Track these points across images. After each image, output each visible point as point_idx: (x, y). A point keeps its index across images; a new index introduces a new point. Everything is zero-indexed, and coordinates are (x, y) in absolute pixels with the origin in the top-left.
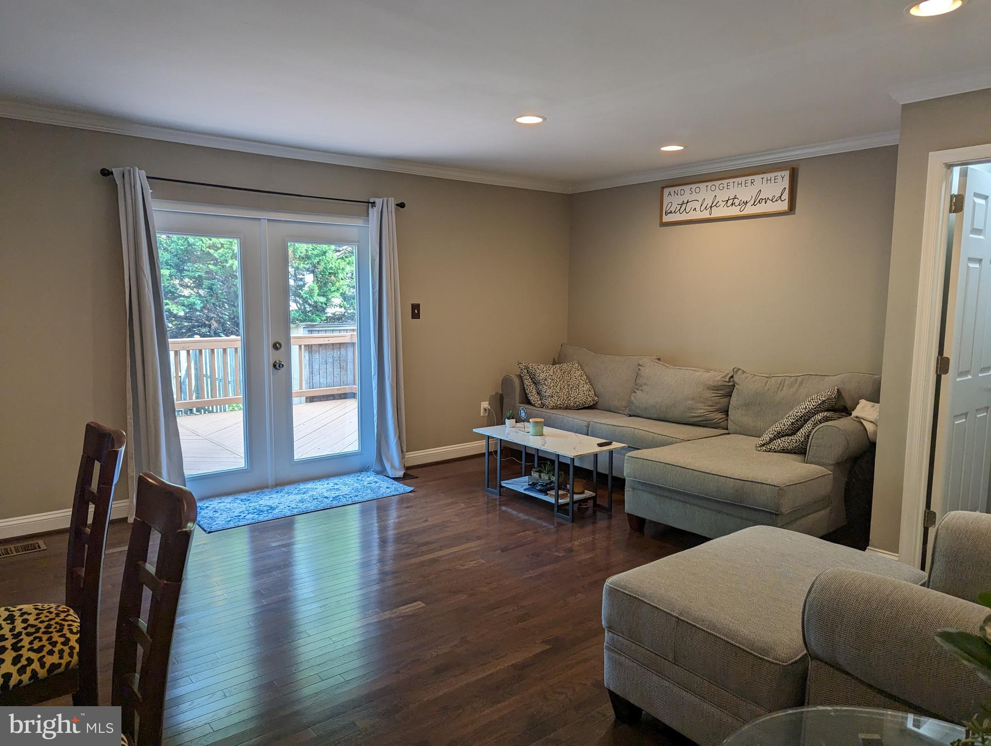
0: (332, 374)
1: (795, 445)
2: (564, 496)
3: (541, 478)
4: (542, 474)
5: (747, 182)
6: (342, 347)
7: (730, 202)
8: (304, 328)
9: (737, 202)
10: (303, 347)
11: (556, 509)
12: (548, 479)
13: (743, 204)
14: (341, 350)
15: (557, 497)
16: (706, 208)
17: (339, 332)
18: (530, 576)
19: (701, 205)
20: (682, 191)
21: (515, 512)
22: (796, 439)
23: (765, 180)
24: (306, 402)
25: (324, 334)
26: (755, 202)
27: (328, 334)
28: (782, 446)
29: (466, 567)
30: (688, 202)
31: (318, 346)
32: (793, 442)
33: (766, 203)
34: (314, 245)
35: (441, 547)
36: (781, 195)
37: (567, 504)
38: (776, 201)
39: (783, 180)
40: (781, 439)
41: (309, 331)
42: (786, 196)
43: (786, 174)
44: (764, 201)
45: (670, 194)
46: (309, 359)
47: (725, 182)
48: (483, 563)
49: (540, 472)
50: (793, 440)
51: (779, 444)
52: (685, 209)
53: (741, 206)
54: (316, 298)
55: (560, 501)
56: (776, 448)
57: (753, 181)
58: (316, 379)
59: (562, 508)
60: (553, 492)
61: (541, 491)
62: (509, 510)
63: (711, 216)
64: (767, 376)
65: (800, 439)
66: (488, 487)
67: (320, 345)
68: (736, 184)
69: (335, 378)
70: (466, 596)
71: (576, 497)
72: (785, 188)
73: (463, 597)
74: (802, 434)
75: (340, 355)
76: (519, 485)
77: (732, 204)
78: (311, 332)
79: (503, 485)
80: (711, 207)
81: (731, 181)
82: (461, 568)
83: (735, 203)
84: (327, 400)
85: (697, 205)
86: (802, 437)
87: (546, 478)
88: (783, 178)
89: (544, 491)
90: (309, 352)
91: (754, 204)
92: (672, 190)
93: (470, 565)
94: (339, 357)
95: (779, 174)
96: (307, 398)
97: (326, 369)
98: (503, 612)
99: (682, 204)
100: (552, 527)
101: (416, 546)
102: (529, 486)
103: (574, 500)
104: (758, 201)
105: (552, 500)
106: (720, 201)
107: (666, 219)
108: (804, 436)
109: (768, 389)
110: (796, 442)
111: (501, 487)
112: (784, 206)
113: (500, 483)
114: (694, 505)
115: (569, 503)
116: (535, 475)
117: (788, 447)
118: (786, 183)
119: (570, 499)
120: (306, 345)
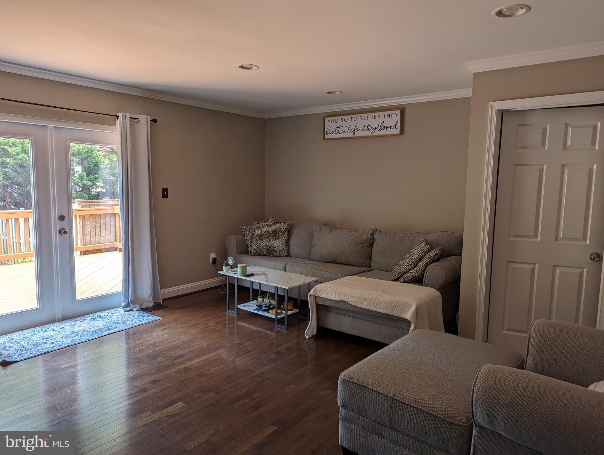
0: (100, 235)
1: (419, 273)
2: (281, 313)
3: (264, 302)
4: (265, 299)
5: (375, 116)
6: (107, 216)
7: (366, 128)
8: (78, 203)
9: (370, 128)
10: (78, 217)
11: (276, 322)
12: (269, 302)
13: (373, 129)
14: (106, 218)
15: (277, 314)
16: (351, 131)
17: (104, 206)
18: (256, 374)
19: (348, 129)
20: (337, 120)
21: (247, 326)
22: (419, 269)
23: (386, 115)
24: (81, 255)
25: (94, 208)
26: (380, 128)
27: (96, 208)
28: (412, 276)
29: (210, 372)
30: (340, 127)
31: (89, 216)
32: (418, 271)
33: (387, 129)
34: (84, 146)
35: (191, 358)
36: (396, 125)
37: (283, 318)
38: (393, 128)
39: (396, 116)
40: (410, 271)
41: (82, 205)
42: (398, 125)
43: (399, 112)
44: (386, 128)
45: (329, 121)
46: (83, 225)
47: (363, 115)
48: (223, 368)
49: (263, 298)
50: (418, 270)
51: (410, 275)
52: (339, 131)
53: (372, 130)
54: (85, 182)
55: (278, 317)
56: (409, 278)
57: (379, 116)
58: (88, 239)
59: (281, 321)
60: (273, 311)
61: (265, 310)
62: (244, 324)
63: (355, 136)
64: (394, 233)
65: (422, 268)
66: (229, 309)
67: (91, 215)
68: (369, 117)
69: (102, 237)
70: (214, 395)
71: (289, 313)
72: (398, 121)
73: (212, 395)
74: (422, 265)
75: (105, 221)
76: (250, 307)
77: (367, 129)
78: (84, 206)
79: (239, 307)
80: (354, 130)
81: (366, 115)
82: (208, 373)
83: (368, 128)
84: (96, 253)
85: (346, 129)
86: (423, 267)
87: (268, 301)
88: (396, 115)
89: (267, 311)
90: (82, 220)
91: (380, 130)
92: (330, 119)
93: (214, 370)
94: (105, 223)
95: (394, 112)
96: (81, 252)
97: (95, 232)
98: (242, 404)
99: (337, 128)
100: (273, 334)
101: (174, 359)
102: (257, 307)
103: (288, 315)
104: (382, 128)
105: (273, 316)
106: (360, 127)
107: (327, 137)
108: (424, 266)
109: (396, 242)
110: (420, 270)
111: (238, 309)
112: (397, 131)
113: (237, 307)
114: (360, 318)
115: (284, 317)
116: (260, 300)
117: (416, 275)
118: (398, 118)
119: (285, 314)
120: (80, 215)
